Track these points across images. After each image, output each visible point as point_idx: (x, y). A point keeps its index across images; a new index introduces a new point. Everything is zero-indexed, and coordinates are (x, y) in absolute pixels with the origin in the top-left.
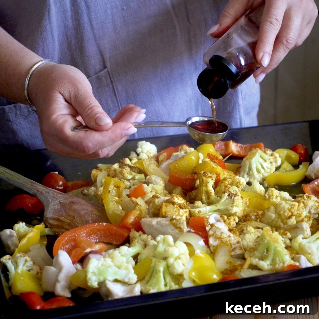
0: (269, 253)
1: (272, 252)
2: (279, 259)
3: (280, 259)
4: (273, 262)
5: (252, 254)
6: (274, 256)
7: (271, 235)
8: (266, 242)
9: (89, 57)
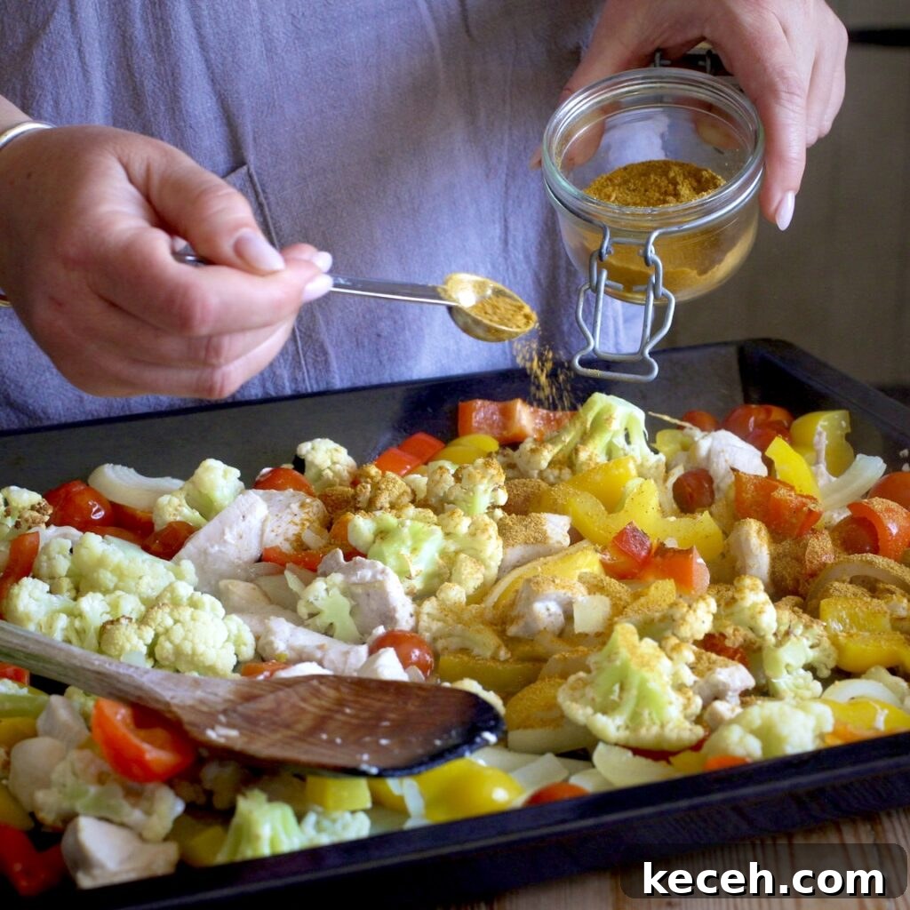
0: (625, 695)
1: (634, 692)
2: (650, 714)
3: (654, 716)
4: (635, 720)
5: (577, 694)
6: (637, 705)
7: (635, 647)
8: (618, 663)
9: (196, 129)
